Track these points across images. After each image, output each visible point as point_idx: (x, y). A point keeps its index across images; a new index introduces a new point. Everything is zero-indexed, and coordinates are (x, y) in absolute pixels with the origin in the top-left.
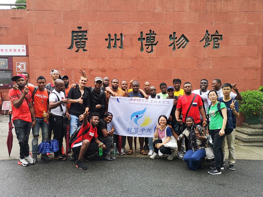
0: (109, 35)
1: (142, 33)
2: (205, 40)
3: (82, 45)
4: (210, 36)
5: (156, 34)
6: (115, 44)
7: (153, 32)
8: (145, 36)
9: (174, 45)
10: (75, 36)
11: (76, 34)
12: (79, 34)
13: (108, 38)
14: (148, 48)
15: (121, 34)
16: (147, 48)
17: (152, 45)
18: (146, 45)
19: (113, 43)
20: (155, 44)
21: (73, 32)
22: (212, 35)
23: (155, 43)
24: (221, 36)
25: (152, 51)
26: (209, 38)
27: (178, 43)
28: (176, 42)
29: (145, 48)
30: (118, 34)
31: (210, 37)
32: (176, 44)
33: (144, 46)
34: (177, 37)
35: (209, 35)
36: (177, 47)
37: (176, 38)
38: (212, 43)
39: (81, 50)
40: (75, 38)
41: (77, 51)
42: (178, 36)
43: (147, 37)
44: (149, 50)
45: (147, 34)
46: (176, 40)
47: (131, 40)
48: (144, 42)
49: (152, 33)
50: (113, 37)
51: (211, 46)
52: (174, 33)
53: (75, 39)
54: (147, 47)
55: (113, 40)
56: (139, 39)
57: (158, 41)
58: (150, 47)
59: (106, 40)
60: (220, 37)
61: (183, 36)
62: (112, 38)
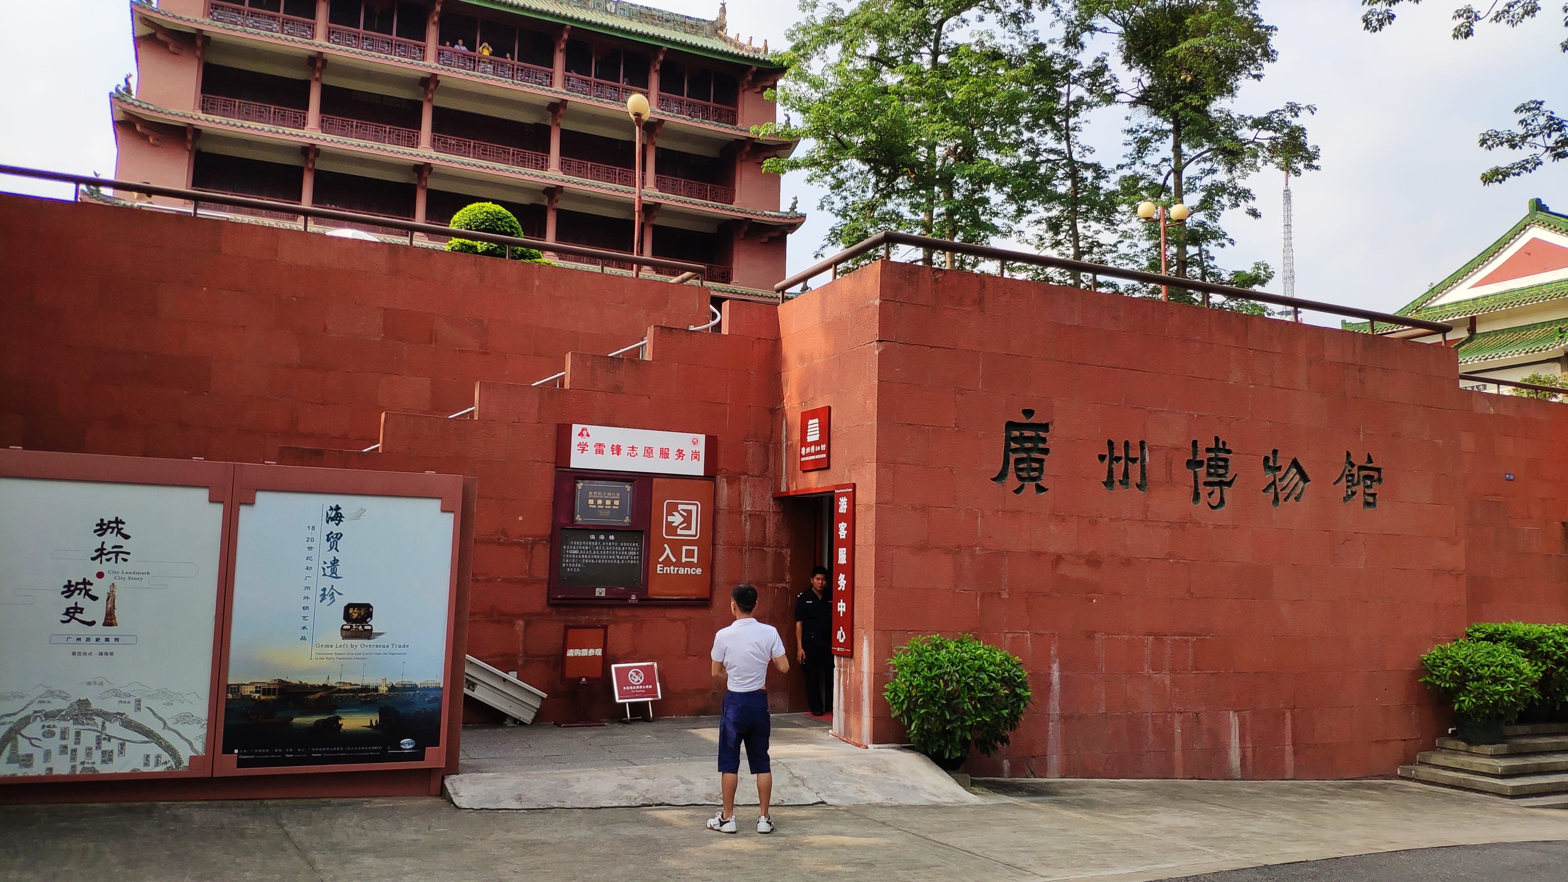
0: (1110, 443)
1: (1195, 443)
2: (1344, 479)
3: (1034, 470)
4: (1356, 468)
5: (1229, 452)
6: (1126, 475)
7: (1224, 443)
8: (1202, 456)
9: (1276, 489)
10: (1015, 439)
11: (1017, 433)
12: (1027, 433)
13: (1107, 453)
14: (1212, 493)
15: (1142, 443)
16: (1210, 494)
17: (1221, 484)
18: (1205, 484)
19: (1119, 468)
20: (1229, 484)
21: (1010, 425)
22: (1361, 468)
23: (1228, 480)
24: (1378, 470)
25: (1222, 502)
26: (1352, 475)
28: (1280, 480)
29: (1204, 491)
30: (1134, 442)
31: (1355, 471)
32: (1279, 486)
33: (1201, 487)
34: (1281, 466)
35: (1352, 465)
36: (1281, 497)
37: (1279, 468)
38: (1359, 489)
39: (1030, 486)
40: (1013, 445)
41: (1017, 491)
42: (1284, 461)
43: (1210, 459)
44: (1215, 500)
45: (1209, 450)
46: (1279, 474)
47: (1169, 463)
48: (1202, 471)
49: (1221, 446)
50: (1120, 452)
51: (1359, 498)
52: (1275, 452)
53: (1015, 451)
54: (1209, 489)
55: (1118, 459)
56: (1189, 462)
57: (1236, 475)
58: (1217, 489)
59: (1102, 458)
60: (1375, 474)
61: (1295, 463)
62: (1116, 454)
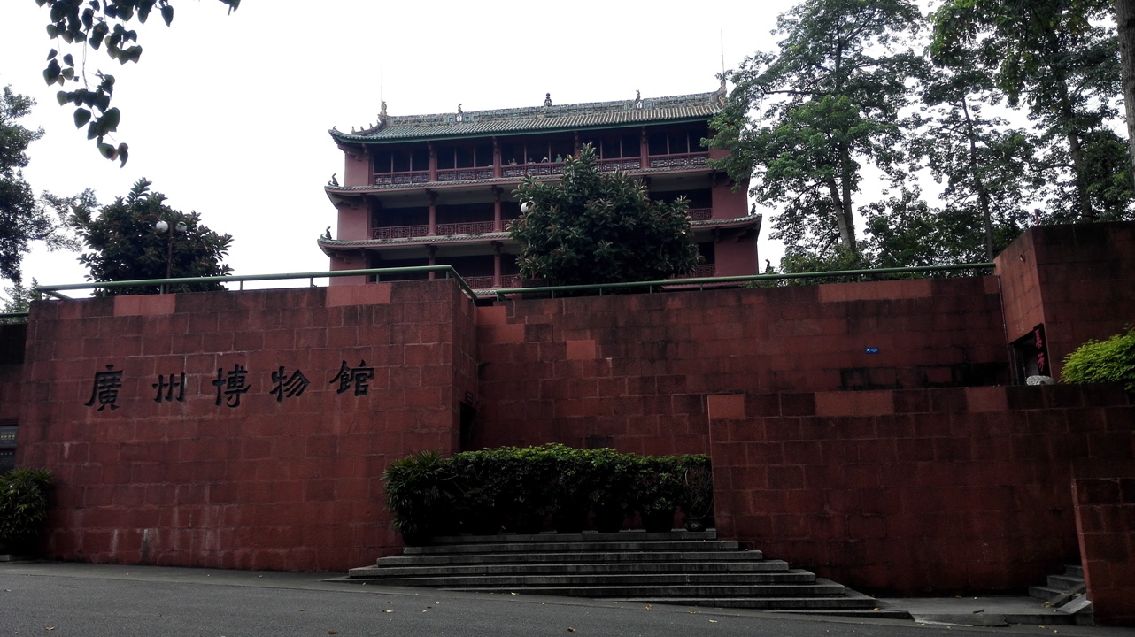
0: (160, 377)
1: (220, 370)
2: (339, 380)
3: (112, 397)
4: (350, 371)
5: (246, 372)
6: (170, 392)
8: (225, 376)
9: (280, 391)
10: (101, 381)
11: (102, 378)
12: (109, 377)
13: (158, 382)
14: (231, 398)
15: (183, 375)
17: (238, 392)
18: (226, 393)
19: (165, 391)
20: (245, 391)
21: (98, 374)
22: (354, 370)
23: (245, 387)
24: (372, 370)
25: (237, 403)
26: (347, 376)
27: (288, 387)
28: (285, 385)
29: (224, 400)
30: (178, 375)
32: (284, 388)
33: (223, 394)
34: (286, 376)
35: (348, 369)
36: (285, 394)
38: (353, 384)
39: (108, 406)
40: (99, 385)
41: (100, 410)
42: (288, 373)
43: (230, 379)
44: (232, 402)
45: (230, 373)
46: (284, 382)
47: (200, 384)
48: (224, 387)
49: (240, 369)
50: (167, 380)
51: (353, 389)
52: (281, 368)
53: (100, 388)
54: (228, 395)
55: (166, 385)
56: (215, 382)
57: (250, 386)
58: (235, 396)
59: (154, 385)
60: (368, 373)
61: (297, 372)
62: (164, 382)
